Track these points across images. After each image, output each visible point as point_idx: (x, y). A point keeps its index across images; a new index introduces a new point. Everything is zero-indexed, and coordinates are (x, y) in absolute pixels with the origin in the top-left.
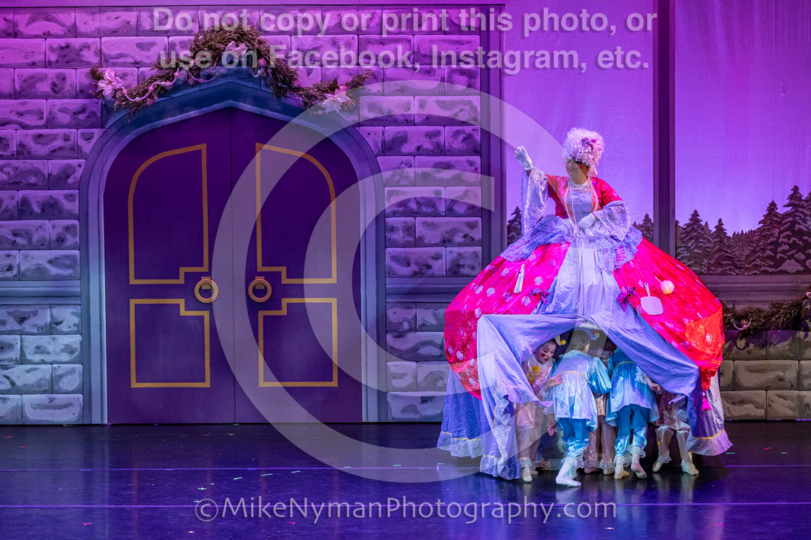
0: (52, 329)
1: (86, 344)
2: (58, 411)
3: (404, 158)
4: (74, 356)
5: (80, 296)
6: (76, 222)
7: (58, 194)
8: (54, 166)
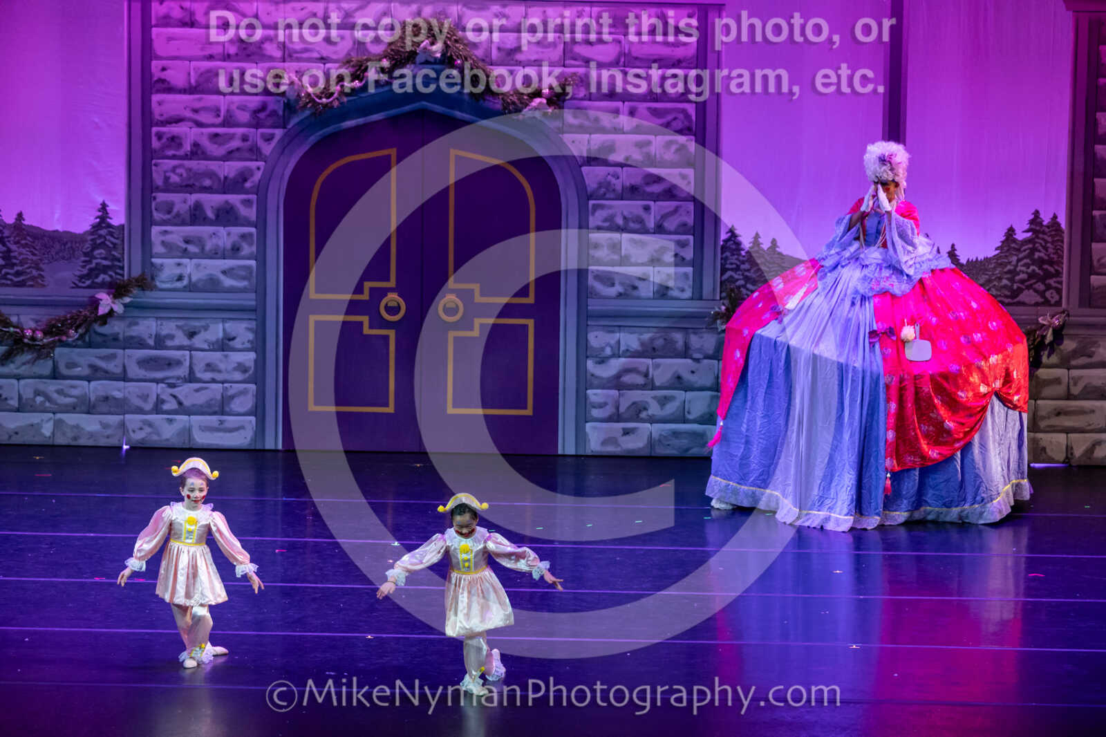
0: (224, 345)
1: (261, 363)
2: (228, 435)
3: (611, 169)
4: (247, 375)
5: (255, 310)
6: (253, 230)
7: (235, 199)
8: (230, 169)
